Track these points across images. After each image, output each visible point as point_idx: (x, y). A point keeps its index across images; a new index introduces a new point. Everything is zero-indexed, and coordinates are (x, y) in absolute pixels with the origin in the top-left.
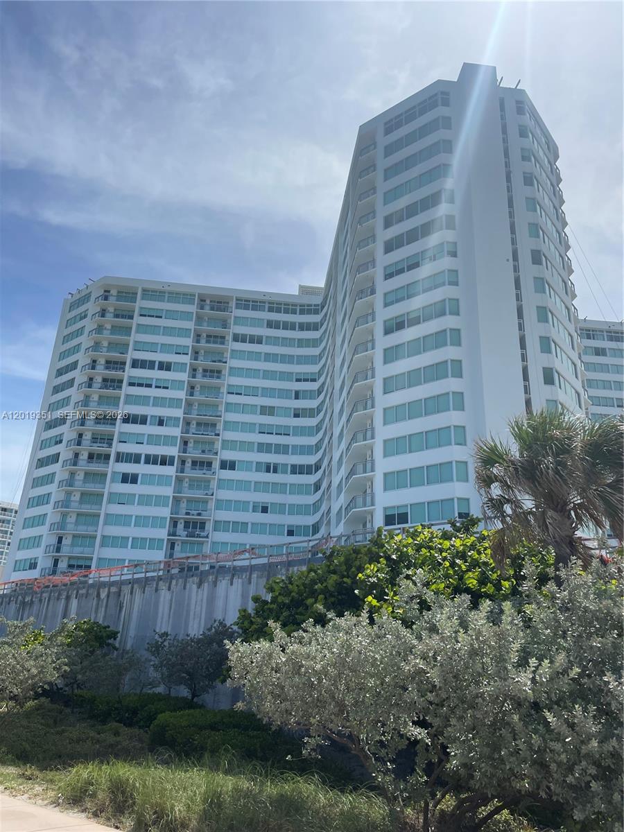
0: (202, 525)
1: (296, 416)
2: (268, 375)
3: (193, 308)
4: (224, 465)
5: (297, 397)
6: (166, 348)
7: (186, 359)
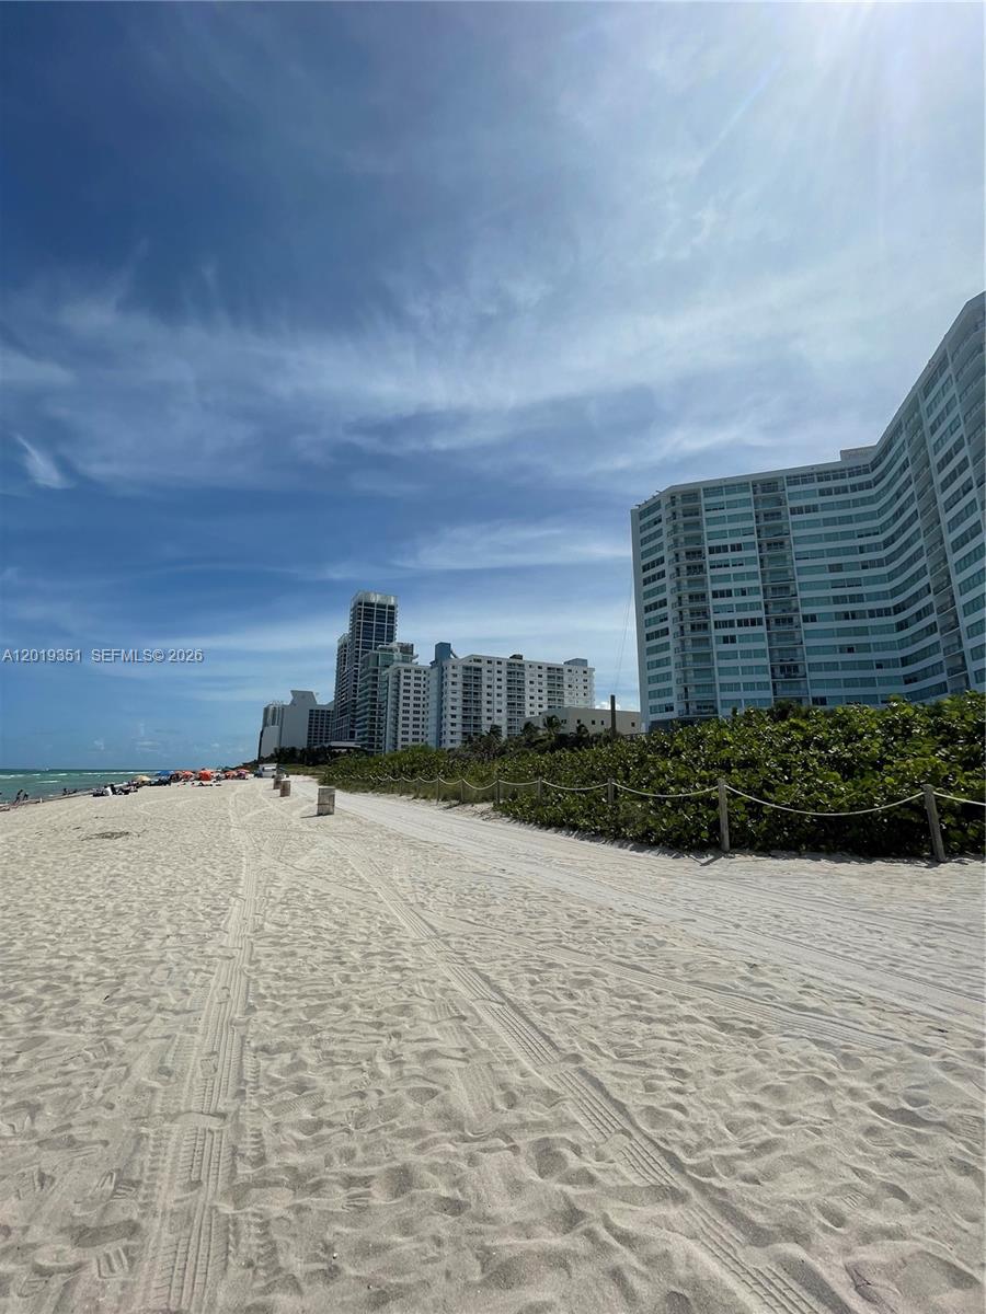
0: (796, 668)
1: (864, 567)
2: (829, 537)
3: (749, 495)
4: (806, 619)
5: (862, 552)
6: (734, 533)
7: (754, 538)
